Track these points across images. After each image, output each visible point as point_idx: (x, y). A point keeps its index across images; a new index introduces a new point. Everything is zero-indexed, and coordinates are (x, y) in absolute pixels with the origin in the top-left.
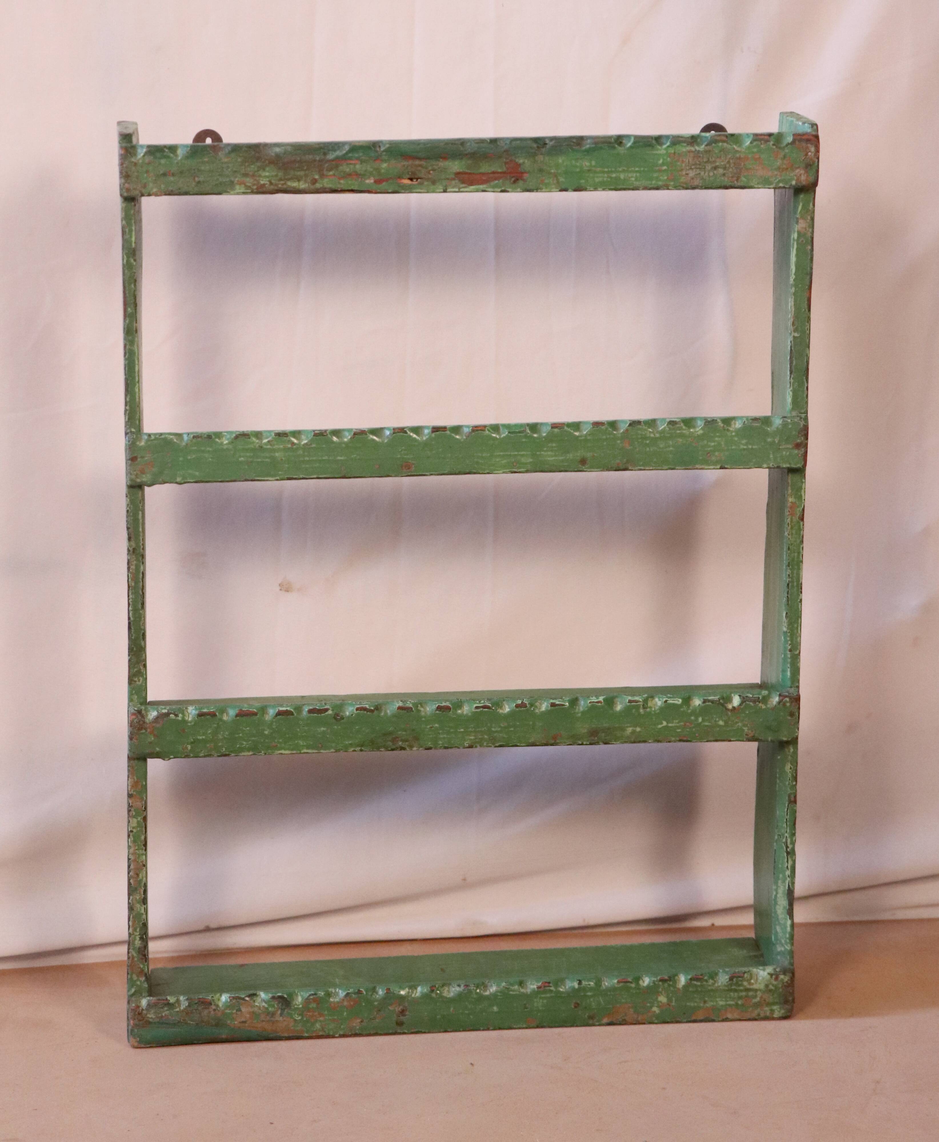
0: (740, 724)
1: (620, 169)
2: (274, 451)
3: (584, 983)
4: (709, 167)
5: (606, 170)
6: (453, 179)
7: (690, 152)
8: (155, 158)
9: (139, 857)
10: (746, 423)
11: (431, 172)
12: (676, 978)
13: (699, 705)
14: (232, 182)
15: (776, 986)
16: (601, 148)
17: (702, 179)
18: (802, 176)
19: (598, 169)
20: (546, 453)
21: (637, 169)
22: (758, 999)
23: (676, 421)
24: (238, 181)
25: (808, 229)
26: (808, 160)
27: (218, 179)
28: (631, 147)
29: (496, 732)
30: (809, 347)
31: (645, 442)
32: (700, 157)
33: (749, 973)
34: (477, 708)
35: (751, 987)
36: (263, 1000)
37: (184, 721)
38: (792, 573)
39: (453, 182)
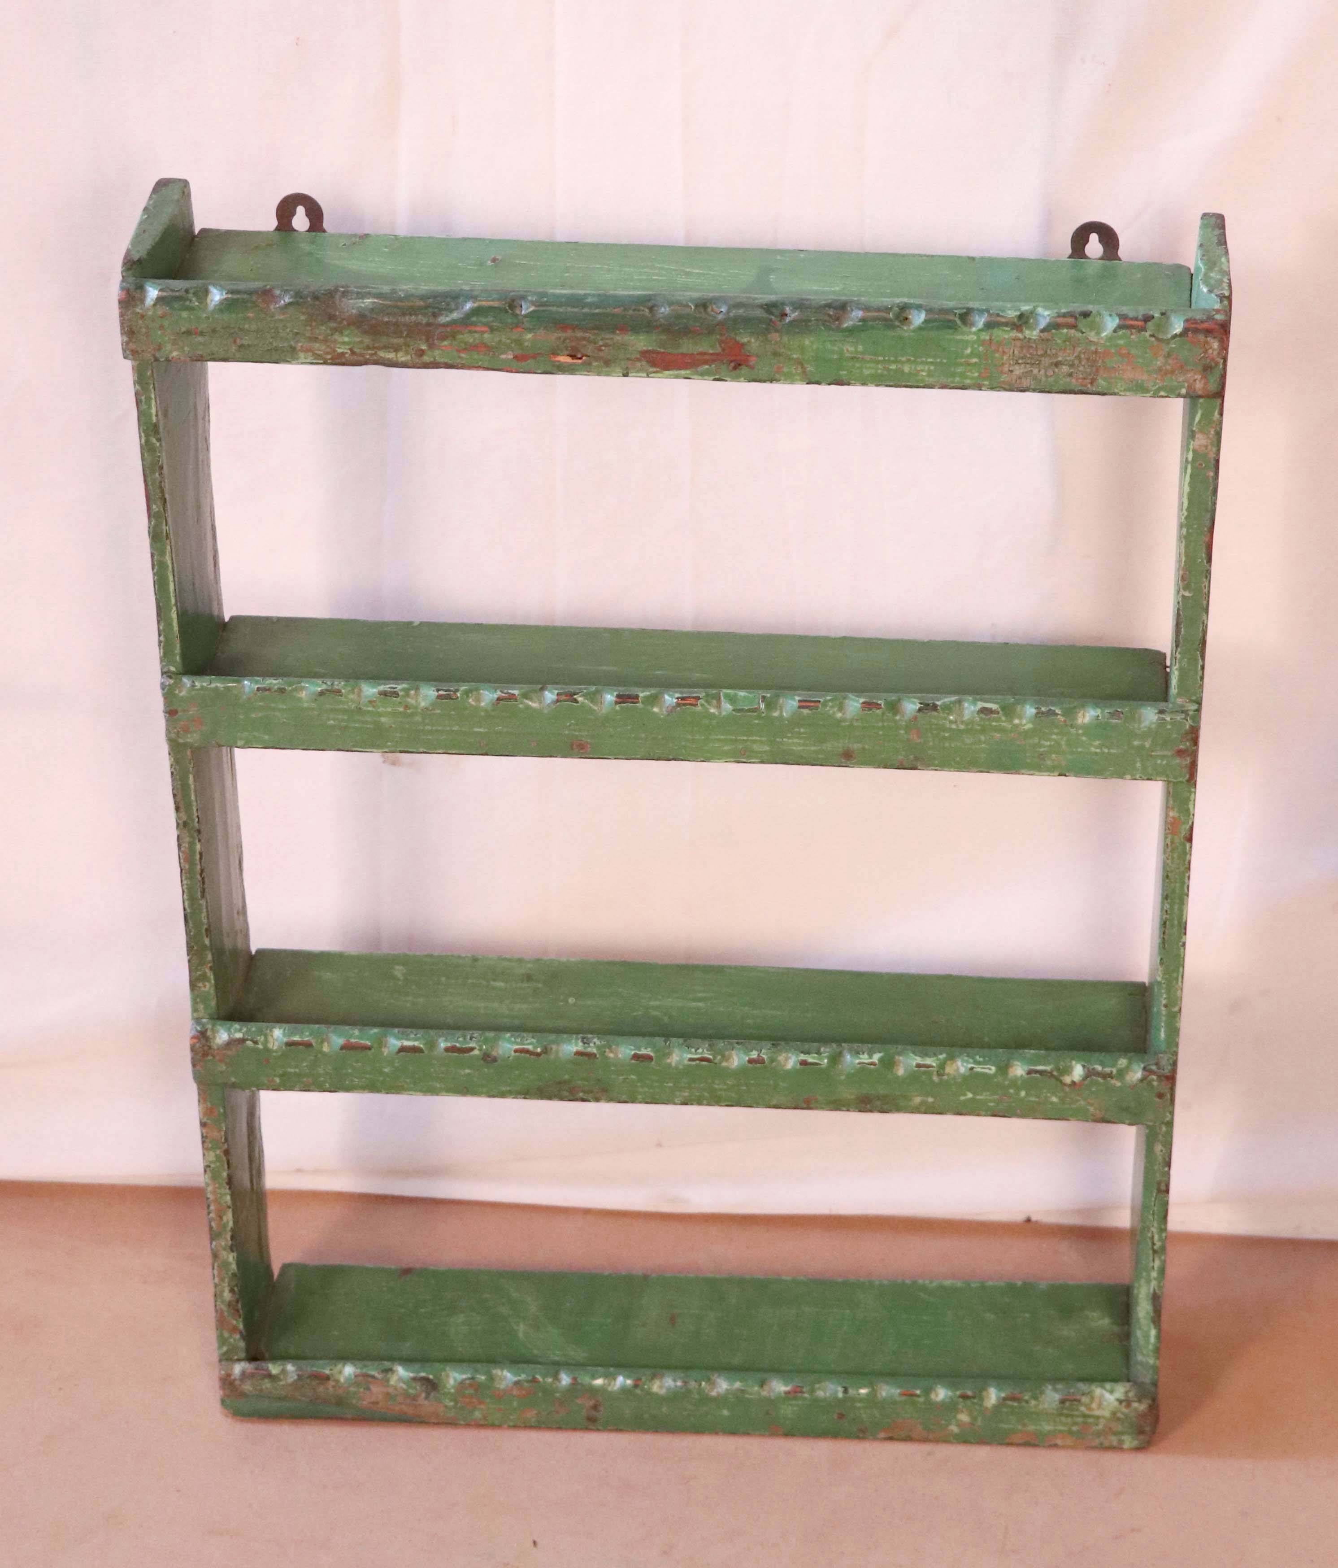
0: (1083, 1103)
1: (904, 359)
2: (380, 715)
3: (851, 1392)
4: (1046, 361)
5: (881, 358)
6: (638, 360)
7: (1016, 339)
8: (172, 308)
9: (221, 1197)
10: (1100, 718)
11: (603, 348)
12: (984, 1393)
13: (1022, 1076)
14: (293, 349)
15: (1126, 1416)
16: (873, 328)
17: (1035, 378)
18: (1198, 382)
19: (867, 357)
20: (790, 741)
21: (930, 360)
22: (1100, 1427)
23: (991, 709)
24: (302, 347)
25: (1209, 447)
26: (1208, 361)
27: (271, 343)
28: (920, 329)
29: (721, 1090)
30: (1207, 612)
31: (942, 733)
32: (1032, 347)
33: (1089, 1396)
34: (691, 1060)
35: (1091, 1413)
36: (401, 1379)
37: (267, 1050)
38: (1172, 908)
39: (638, 364)
